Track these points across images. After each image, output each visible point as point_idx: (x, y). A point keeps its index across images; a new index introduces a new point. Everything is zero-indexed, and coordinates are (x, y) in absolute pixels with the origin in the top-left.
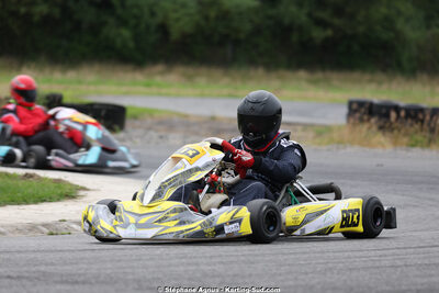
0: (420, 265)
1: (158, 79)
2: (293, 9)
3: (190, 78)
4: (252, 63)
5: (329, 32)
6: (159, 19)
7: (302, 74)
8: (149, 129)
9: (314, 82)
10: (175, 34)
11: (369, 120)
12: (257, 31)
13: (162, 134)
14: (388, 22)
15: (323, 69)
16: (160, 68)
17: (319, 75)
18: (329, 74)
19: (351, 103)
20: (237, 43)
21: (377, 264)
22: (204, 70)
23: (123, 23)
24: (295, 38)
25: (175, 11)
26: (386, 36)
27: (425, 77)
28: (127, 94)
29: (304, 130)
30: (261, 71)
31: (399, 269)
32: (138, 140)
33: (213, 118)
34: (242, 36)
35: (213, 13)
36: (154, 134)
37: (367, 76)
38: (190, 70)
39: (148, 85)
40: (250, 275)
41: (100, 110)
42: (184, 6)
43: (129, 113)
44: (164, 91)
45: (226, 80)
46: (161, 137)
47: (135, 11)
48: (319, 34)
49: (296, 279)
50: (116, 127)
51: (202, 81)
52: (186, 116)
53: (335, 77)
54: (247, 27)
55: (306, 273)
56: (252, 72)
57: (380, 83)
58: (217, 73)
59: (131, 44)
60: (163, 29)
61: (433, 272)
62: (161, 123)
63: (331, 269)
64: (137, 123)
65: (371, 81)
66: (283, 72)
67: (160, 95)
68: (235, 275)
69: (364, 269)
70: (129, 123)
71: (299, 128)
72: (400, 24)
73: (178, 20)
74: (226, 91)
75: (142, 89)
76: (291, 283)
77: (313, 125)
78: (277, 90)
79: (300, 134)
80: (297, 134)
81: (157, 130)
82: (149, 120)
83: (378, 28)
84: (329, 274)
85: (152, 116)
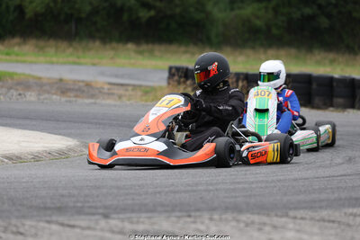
1: (16, 49)
3: (41, 49)
4: (92, 37)
5: (152, 13)
7: (130, 46)
8: (11, 88)
9: (141, 53)
10: (29, 13)
11: (185, 82)
12: (95, 12)
13: (21, 92)
14: (200, 5)
15: (147, 42)
16: (17, 40)
17: (144, 47)
18: (150, 46)
19: (171, 68)
20: (79, 20)
21: (195, 188)
22: (52, 42)
24: (125, 17)
26: (199, 16)
27: (229, 49)
29: (133, 90)
30: (98, 43)
31: (212, 193)
32: (2, 97)
33: (61, 80)
34: (83, 15)
36: (14, 93)
37: (183, 49)
38: (42, 43)
39: (7, 54)
40: (98, 196)
44: (19, 58)
45: (71, 50)
46: (20, 95)
48: (144, 14)
51: (51, 51)
52: (40, 78)
53: (158, 49)
54: (88, 8)
55: (140, 195)
56: (91, 44)
57: (193, 54)
58: (63, 45)
60: (20, 9)
61: (238, 194)
62: (19, 84)
63: (159, 193)
65: (186, 52)
66: (114, 45)
67: (17, 62)
68: (86, 196)
69: (186, 192)
71: (130, 88)
72: (209, 7)
74: (71, 59)
75: (4, 57)
76: (130, 202)
77: (140, 86)
78: (112, 58)
79: (131, 93)
80: (127, 93)
81: (17, 90)
82: (10, 81)
83: (192, 10)
84: (158, 195)
85: (12, 78)
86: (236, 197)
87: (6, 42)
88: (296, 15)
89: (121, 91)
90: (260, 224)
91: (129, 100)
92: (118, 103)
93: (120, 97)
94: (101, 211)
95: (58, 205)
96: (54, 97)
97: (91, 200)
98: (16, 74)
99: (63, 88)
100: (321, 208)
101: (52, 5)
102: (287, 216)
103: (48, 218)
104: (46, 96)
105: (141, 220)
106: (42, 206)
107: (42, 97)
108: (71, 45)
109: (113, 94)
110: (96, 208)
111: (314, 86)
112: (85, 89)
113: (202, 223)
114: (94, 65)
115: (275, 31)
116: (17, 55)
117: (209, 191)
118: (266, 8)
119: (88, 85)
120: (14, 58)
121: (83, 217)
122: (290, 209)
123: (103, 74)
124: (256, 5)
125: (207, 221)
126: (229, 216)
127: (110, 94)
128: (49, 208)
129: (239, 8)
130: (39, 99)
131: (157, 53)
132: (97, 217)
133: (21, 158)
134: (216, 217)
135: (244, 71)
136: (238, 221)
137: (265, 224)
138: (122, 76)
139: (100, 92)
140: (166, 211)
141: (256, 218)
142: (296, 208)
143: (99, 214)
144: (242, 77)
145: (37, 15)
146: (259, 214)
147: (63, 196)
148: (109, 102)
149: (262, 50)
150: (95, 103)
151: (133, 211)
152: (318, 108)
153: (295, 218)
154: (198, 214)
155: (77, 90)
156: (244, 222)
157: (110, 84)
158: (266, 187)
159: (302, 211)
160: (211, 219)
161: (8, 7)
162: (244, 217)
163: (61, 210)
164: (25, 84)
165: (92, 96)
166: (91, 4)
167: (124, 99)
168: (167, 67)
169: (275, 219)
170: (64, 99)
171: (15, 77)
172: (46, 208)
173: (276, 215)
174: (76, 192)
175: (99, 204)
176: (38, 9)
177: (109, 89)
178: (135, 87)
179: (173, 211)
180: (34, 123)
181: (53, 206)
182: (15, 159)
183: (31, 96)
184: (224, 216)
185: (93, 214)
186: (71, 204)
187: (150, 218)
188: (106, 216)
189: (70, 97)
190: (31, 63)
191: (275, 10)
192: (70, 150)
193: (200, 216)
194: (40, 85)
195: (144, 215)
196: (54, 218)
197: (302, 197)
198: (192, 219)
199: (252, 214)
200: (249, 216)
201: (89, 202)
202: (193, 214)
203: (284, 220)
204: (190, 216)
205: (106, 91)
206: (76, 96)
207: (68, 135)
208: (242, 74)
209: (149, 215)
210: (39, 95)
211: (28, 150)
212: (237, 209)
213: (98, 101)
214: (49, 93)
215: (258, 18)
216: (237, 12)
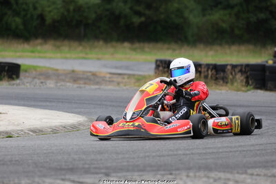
0: (201, 153)
1: (39, 48)
2: (121, 4)
3: (58, 47)
4: (97, 38)
5: (143, 19)
6: (39, 11)
7: (126, 44)
8: (35, 78)
9: (135, 50)
10: (49, 20)
12: (99, 18)
13: (43, 80)
14: (179, 12)
15: (139, 41)
16: (39, 41)
17: (137, 45)
18: (142, 44)
19: (157, 61)
20: (87, 26)
21: (175, 153)
22: (66, 42)
23: (17, 14)
24: (122, 22)
25: (49, 6)
26: (178, 21)
27: (202, 46)
28: (20, 57)
29: (128, 78)
30: (101, 43)
31: (188, 156)
32: (28, 85)
33: (73, 71)
34: (90, 21)
35: (72, 8)
36: (38, 81)
37: (166, 46)
38: (58, 43)
39: (33, 52)
40: (101, 160)
41: (5, 66)
42: (54, 3)
43: (22, 68)
44: (41, 55)
45: (81, 48)
46: (42, 83)
47: (24, 6)
48: (137, 20)
49: (128, 162)
50: (14, 76)
51: (65, 49)
52: (57, 70)
53: (147, 46)
54: (93, 16)
55: (134, 158)
56: (96, 43)
57: (174, 50)
58: (75, 44)
59: (21, 27)
60: (42, 17)
61: (208, 157)
62: (41, 74)
63: (148, 156)
64: (27, 74)
65: (168, 49)
66: (114, 43)
67: (40, 57)
68: (92, 160)
69: (168, 156)
70: (22, 74)
71: (126, 77)
72: (186, 14)
73: (50, 12)
74: (81, 55)
75: (29, 54)
76: (125, 164)
77: (134, 75)
78: (112, 54)
79: (126, 80)
80: (124, 81)
81: (39, 79)
82: (34, 72)
83: (173, 16)
84: (147, 159)
85: (36, 70)
86: (207, 159)
87: (31, 43)
88: (253, 19)
89: (119, 79)
90: (225, 179)
91: (125, 86)
92: (117, 88)
93: (118, 84)
94: (103, 171)
95: (70, 167)
96: (68, 84)
97: (96, 162)
98: (39, 67)
99: (75, 77)
100: (272, 167)
101: (66, 13)
102: (246, 173)
103: (63, 177)
104: (63, 83)
105: (134, 177)
106: (58, 167)
107: (59, 84)
108: (81, 45)
109: (113, 81)
110: (99, 168)
111: (267, 74)
112: (92, 78)
113: (181, 179)
114: (98, 59)
115: (237, 32)
116: (39, 52)
117: (187, 155)
118: (230, 14)
119: (94, 74)
120: (37, 55)
121: (89, 176)
122: (249, 168)
123: (105, 66)
124: (222, 12)
125: (185, 178)
126: (201, 173)
127: (111, 82)
128: (64, 169)
129: (209, 14)
130: (56, 86)
131: (147, 49)
132: (100, 176)
133: (42, 131)
134: (191, 174)
135: (213, 62)
136: (208, 177)
137: (229, 179)
138: (120, 68)
139: (103, 80)
140: (153, 171)
141: (222, 175)
142: (252, 167)
143: (102, 173)
144: (211, 67)
145: (54, 21)
146: (224, 172)
147: (74, 160)
148: (110, 87)
149: (227, 46)
150: (99, 89)
151: (128, 170)
152: (271, 90)
153: (252, 175)
154: (177, 172)
155: (86, 79)
156: (213, 178)
157: (111, 73)
158: (231, 152)
159: (257, 170)
160: (188, 176)
161: (32, 16)
162: (213, 175)
163: (72, 170)
164: (45, 75)
165: (98, 83)
166: (96, 12)
167: (122, 85)
168: (154, 60)
169: (237, 175)
170: (75, 86)
171: (38, 69)
172: (61, 169)
173: (238, 173)
174: (84, 157)
175: (101, 166)
176: (56, 17)
177: (110, 78)
178: (130, 76)
179: (158, 170)
180: (53, 104)
181: (66, 167)
182: (37, 132)
183: (51, 84)
184: (197, 174)
185: (97, 173)
186: (81, 166)
187: (141, 176)
188: (107, 175)
189: (80, 84)
190: (50, 58)
191: (237, 16)
192: (80, 124)
193: (179, 174)
194: (57, 75)
195: (136, 174)
196: (67, 177)
197: (257, 159)
198: (173, 177)
199: (220, 172)
200: (217, 173)
201: (94, 164)
202: (174, 172)
203: (244, 176)
204: (171, 174)
205: (107, 79)
206: (85, 83)
207: (79, 113)
208: (212, 65)
209: (141, 173)
210: (57, 83)
211: (48, 125)
212: (208, 168)
213: (102, 87)
214: (64, 81)
215: (224, 21)
216: (208, 17)
